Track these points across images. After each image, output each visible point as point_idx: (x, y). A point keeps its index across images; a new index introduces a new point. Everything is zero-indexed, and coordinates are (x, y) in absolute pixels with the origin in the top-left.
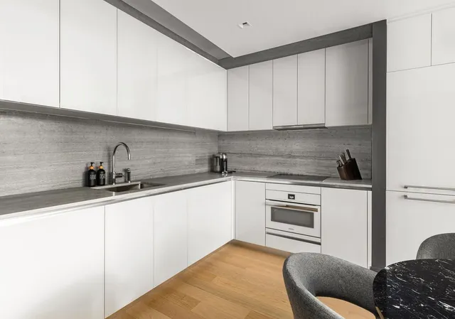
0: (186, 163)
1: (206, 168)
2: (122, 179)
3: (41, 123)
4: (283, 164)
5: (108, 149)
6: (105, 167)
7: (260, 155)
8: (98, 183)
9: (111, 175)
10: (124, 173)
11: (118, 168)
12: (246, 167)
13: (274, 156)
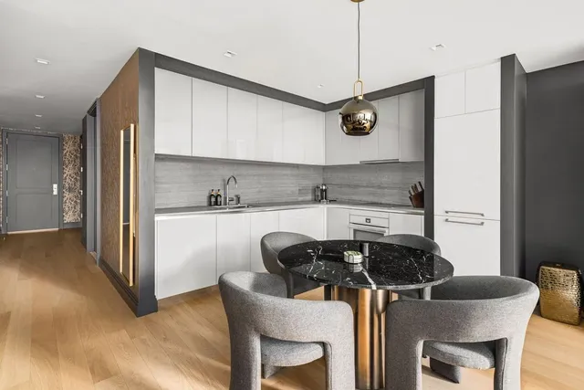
0: (289, 192)
1: (310, 197)
2: (234, 202)
3: (182, 164)
4: (374, 194)
5: (224, 180)
6: (221, 193)
7: (357, 186)
8: (216, 203)
9: (225, 198)
10: (235, 198)
11: (231, 193)
12: (345, 197)
13: (367, 187)
